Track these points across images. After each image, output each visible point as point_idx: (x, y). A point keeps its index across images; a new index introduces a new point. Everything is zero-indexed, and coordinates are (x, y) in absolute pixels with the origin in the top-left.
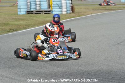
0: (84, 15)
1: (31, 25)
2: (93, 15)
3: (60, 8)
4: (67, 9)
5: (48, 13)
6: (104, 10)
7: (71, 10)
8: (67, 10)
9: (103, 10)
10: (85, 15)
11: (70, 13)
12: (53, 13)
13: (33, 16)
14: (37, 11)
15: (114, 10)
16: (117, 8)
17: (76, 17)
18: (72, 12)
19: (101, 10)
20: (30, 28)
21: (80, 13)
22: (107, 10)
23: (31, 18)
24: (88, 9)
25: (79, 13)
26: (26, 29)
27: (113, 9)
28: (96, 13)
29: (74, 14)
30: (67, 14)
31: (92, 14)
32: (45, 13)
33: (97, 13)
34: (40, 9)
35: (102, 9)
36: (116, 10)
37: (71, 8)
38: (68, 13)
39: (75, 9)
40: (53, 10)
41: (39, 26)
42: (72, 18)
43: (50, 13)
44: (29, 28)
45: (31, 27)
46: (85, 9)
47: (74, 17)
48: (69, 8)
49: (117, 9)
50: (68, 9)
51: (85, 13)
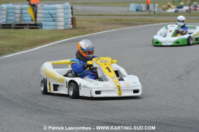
0: (93, 32)
1: (18, 46)
3: (54, 21)
4: (65, 22)
5: (35, 28)
6: (120, 24)
7: (70, 23)
8: (66, 24)
10: (95, 32)
11: (70, 29)
12: (43, 27)
13: (14, 33)
14: (18, 25)
16: (140, 22)
18: (73, 26)
19: (114, 24)
20: (19, 51)
21: (85, 28)
23: (13, 35)
24: (93, 21)
25: (83, 29)
26: (13, 52)
27: (132, 22)
30: (65, 29)
31: (104, 30)
32: (30, 28)
33: (112, 29)
34: (21, 21)
35: (116, 22)
37: (70, 20)
38: (67, 28)
39: (77, 22)
40: (43, 23)
41: (31, 48)
43: (38, 28)
44: (16, 52)
45: (20, 49)
47: (78, 35)
50: (67, 22)
51: (93, 29)
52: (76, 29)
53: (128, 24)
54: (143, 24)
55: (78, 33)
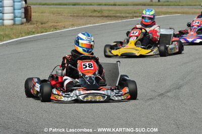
0: (56, 29)
2: (76, 28)
4: (14, 13)
6: (98, 17)
7: (23, 15)
8: (15, 17)
9: (95, 16)
10: (59, 29)
11: (22, 24)
15: (123, 17)
16: (129, 13)
17: (38, 33)
18: (27, 20)
19: (90, 16)
21: (45, 23)
22: (106, 17)
25: (42, 24)
28: (83, 25)
29: (32, 26)
30: (14, 24)
31: (73, 25)
33: (86, 25)
35: (95, 14)
36: (126, 17)
38: (17, 23)
39: (32, 14)
42: (28, 34)
46: (54, 14)
47: (34, 33)
48: (20, 12)
49: (128, 15)
50: (16, 14)
51: (56, 24)
52: (31, 24)
53: (110, 17)
54: (133, 17)
55: (34, 30)
